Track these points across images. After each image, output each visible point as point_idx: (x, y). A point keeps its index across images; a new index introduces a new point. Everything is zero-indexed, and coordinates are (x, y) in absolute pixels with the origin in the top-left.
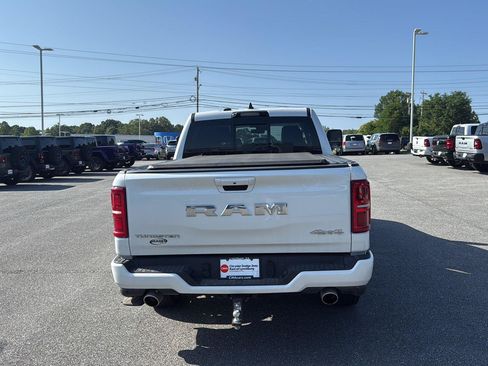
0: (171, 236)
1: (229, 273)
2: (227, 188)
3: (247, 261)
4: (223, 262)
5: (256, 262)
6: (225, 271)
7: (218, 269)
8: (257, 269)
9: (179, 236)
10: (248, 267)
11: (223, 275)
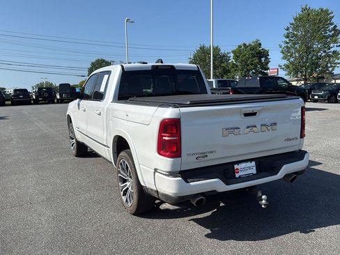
0: (211, 152)
1: (240, 174)
2: (246, 115)
3: (249, 164)
4: (236, 166)
5: (253, 163)
6: (238, 173)
7: (234, 171)
8: (255, 168)
9: (215, 151)
10: (250, 168)
11: (237, 175)
